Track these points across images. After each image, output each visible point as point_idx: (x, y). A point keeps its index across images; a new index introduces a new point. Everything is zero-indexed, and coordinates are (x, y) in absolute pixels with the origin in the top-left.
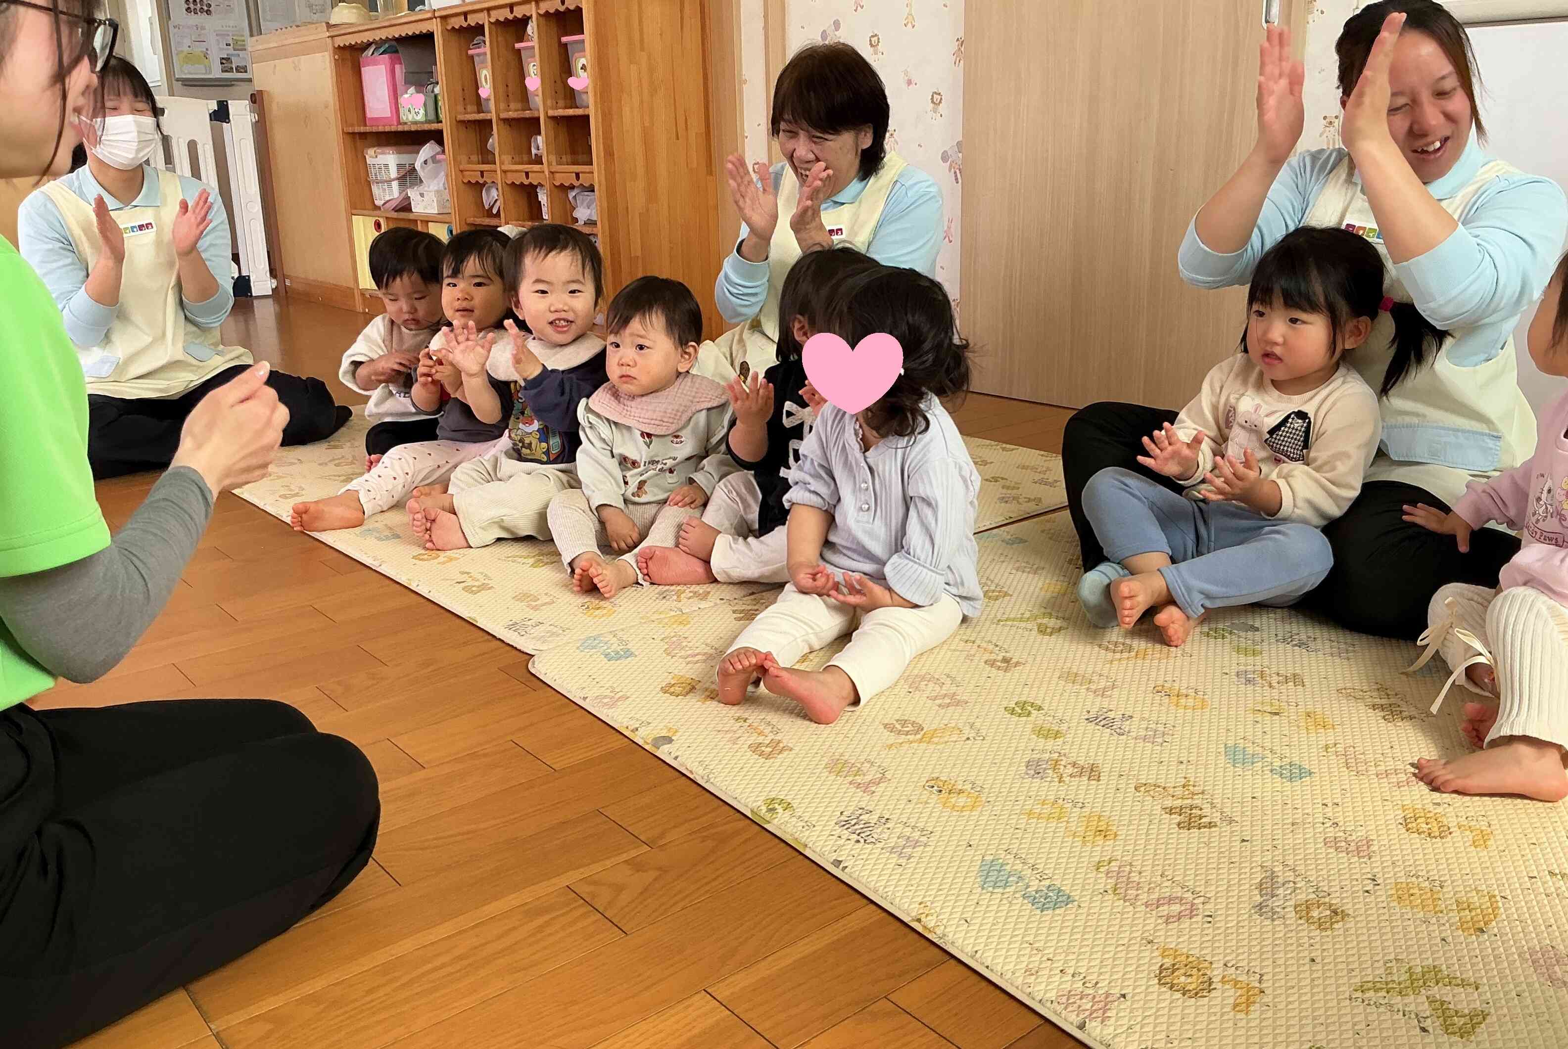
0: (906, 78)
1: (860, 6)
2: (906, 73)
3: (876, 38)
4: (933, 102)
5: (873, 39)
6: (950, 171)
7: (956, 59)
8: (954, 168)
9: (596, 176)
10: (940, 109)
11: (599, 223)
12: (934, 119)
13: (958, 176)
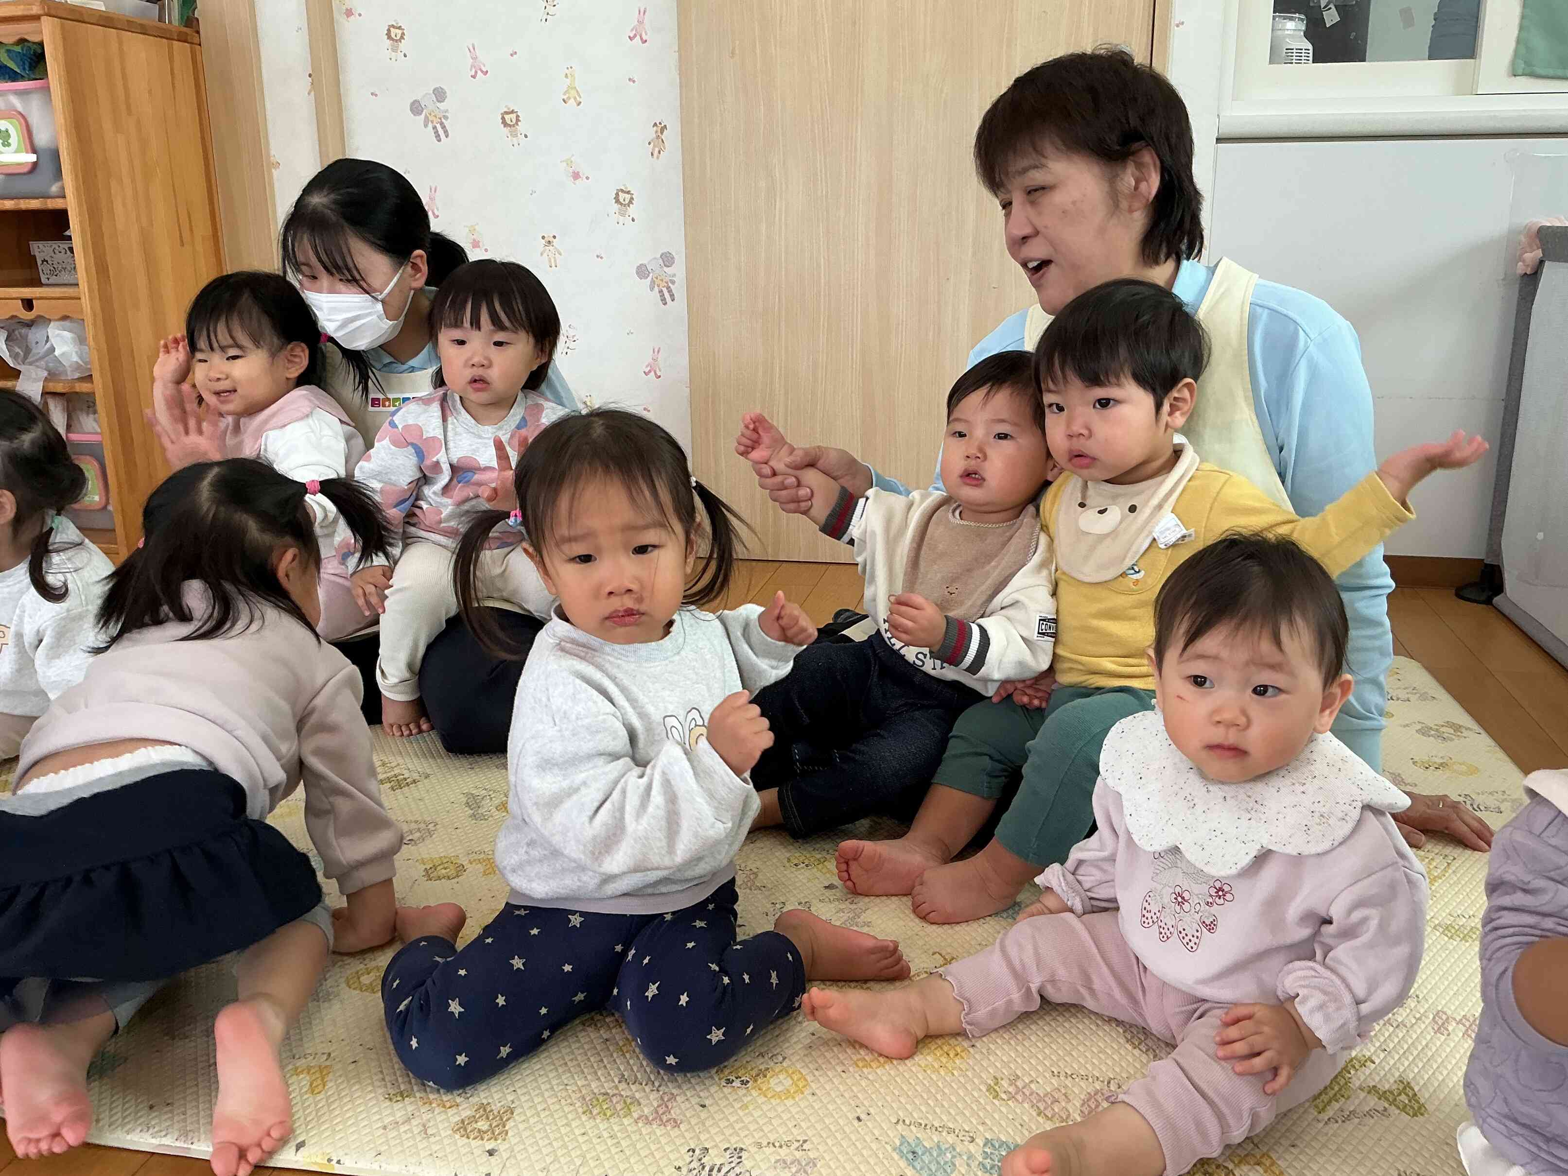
0: (571, 170)
1: (482, 71)
2: (569, 163)
3: (513, 116)
4: (617, 201)
5: (507, 117)
6: (652, 289)
7: (653, 150)
8: (658, 286)
9: (85, 302)
10: (632, 210)
11: (96, 376)
12: (621, 223)
13: (666, 295)
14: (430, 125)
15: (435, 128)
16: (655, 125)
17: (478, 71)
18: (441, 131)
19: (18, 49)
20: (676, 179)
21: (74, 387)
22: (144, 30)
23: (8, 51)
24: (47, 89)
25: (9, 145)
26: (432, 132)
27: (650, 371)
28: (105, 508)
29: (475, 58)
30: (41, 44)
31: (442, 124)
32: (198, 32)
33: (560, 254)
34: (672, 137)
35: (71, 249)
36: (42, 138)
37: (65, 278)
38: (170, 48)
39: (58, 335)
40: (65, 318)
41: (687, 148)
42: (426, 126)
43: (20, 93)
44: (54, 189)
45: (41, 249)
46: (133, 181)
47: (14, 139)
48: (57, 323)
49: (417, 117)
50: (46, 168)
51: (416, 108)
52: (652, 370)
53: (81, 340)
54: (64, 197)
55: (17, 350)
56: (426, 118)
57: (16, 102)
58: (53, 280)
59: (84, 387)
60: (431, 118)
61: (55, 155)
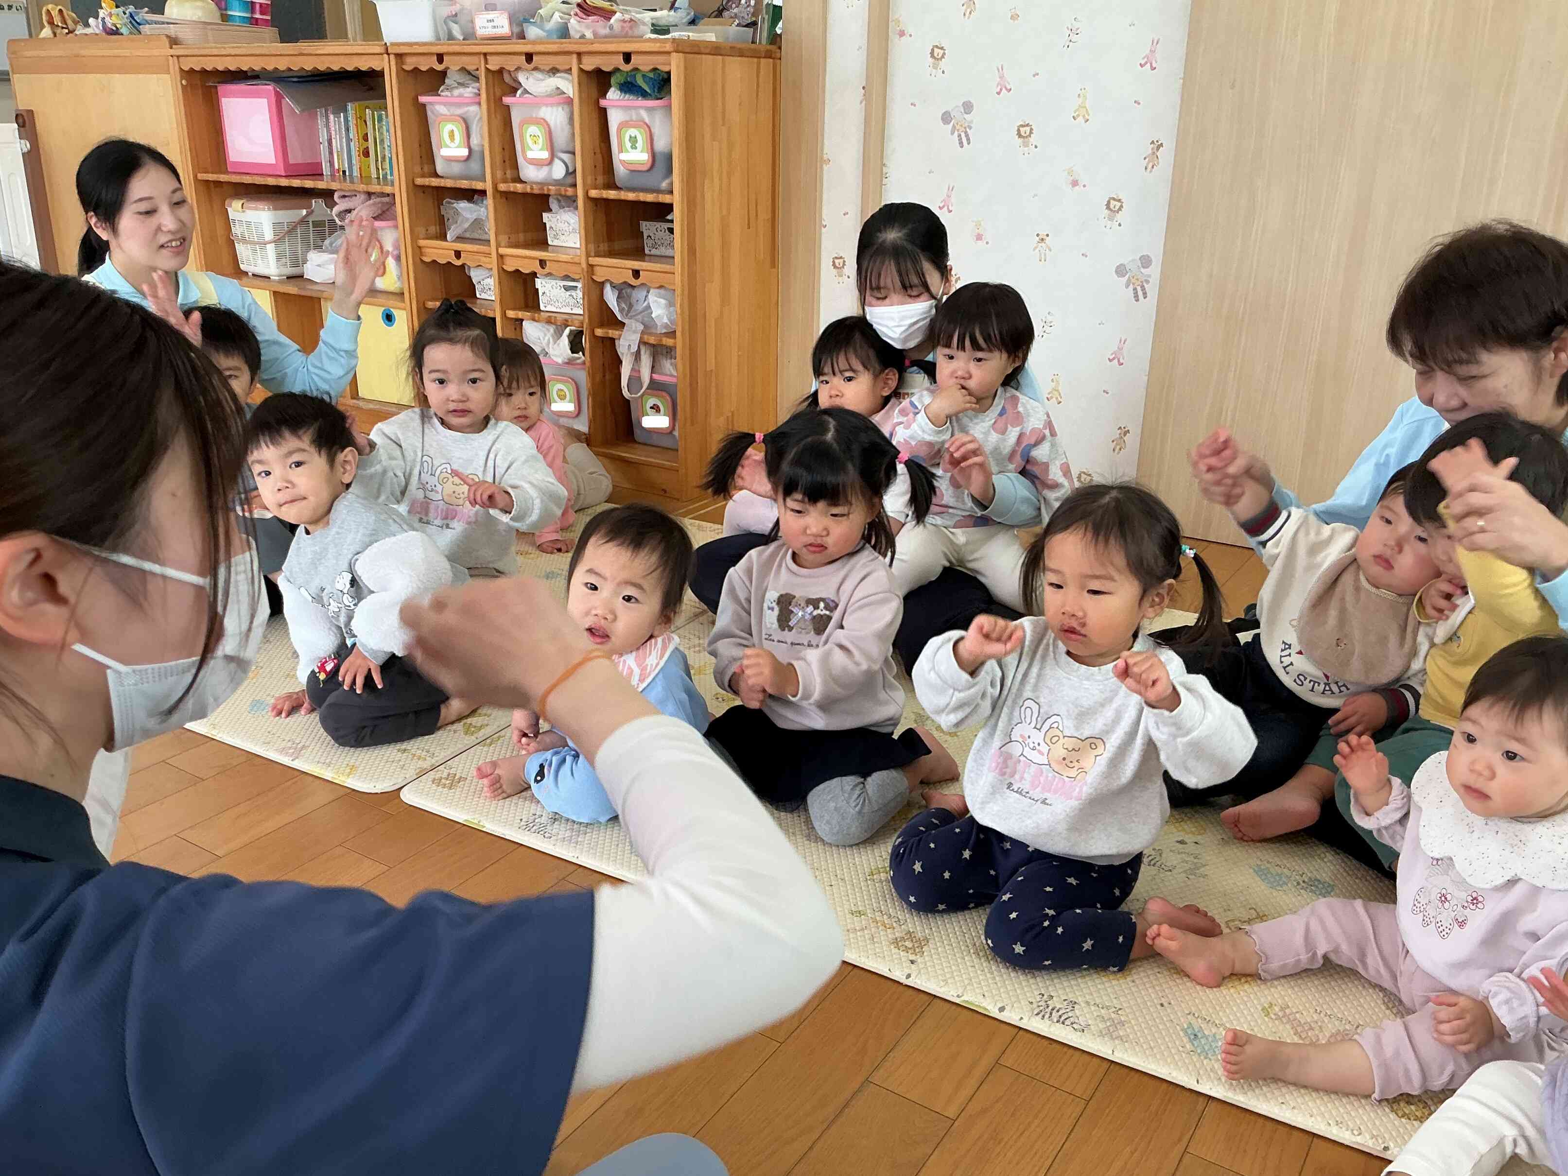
0: (1071, 178)
1: (1006, 89)
2: (1070, 172)
3: (1028, 129)
4: (1108, 207)
5: (1022, 129)
6: (1127, 286)
7: (1148, 164)
8: (1133, 284)
9: (678, 278)
10: (1119, 217)
11: (678, 334)
12: (1108, 227)
13: (1139, 292)
14: (956, 133)
15: (959, 136)
16: (1153, 142)
17: (1003, 88)
18: (964, 138)
19: (651, 75)
20: (1164, 194)
21: (661, 340)
22: (741, 54)
23: (644, 76)
24: (669, 106)
25: (636, 148)
26: (957, 139)
27: (1114, 359)
28: (671, 433)
29: (1002, 77)
30: (669, 73)
31: (966, 133)
32: (780, 48)
33: (1050, 250)
34: (1166, 156)
35: (671, 231)
36: (661, 145)
37: (662, 251)
38: (759, 64)
39: (656, 301)
40: (661, 287)
41: (1178, 167)
42: (952, 133)
43: (649, 110)
44: (664, 185)
45: (648, 228)
46: (721, 179)
47: (640, 144)
48: (657, 290)
49: (946, 126)
50: (660, 166)
51: (946, 118)
52: (1116, 358)
53: (671, 304)
54: (671, 192)
55: (623, 305)
56: (954, 126)
57: (644, 114)
58: (654, 252)
59: (669, 342)
60: (958, 127)
61: (669, 157)
